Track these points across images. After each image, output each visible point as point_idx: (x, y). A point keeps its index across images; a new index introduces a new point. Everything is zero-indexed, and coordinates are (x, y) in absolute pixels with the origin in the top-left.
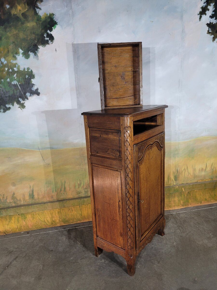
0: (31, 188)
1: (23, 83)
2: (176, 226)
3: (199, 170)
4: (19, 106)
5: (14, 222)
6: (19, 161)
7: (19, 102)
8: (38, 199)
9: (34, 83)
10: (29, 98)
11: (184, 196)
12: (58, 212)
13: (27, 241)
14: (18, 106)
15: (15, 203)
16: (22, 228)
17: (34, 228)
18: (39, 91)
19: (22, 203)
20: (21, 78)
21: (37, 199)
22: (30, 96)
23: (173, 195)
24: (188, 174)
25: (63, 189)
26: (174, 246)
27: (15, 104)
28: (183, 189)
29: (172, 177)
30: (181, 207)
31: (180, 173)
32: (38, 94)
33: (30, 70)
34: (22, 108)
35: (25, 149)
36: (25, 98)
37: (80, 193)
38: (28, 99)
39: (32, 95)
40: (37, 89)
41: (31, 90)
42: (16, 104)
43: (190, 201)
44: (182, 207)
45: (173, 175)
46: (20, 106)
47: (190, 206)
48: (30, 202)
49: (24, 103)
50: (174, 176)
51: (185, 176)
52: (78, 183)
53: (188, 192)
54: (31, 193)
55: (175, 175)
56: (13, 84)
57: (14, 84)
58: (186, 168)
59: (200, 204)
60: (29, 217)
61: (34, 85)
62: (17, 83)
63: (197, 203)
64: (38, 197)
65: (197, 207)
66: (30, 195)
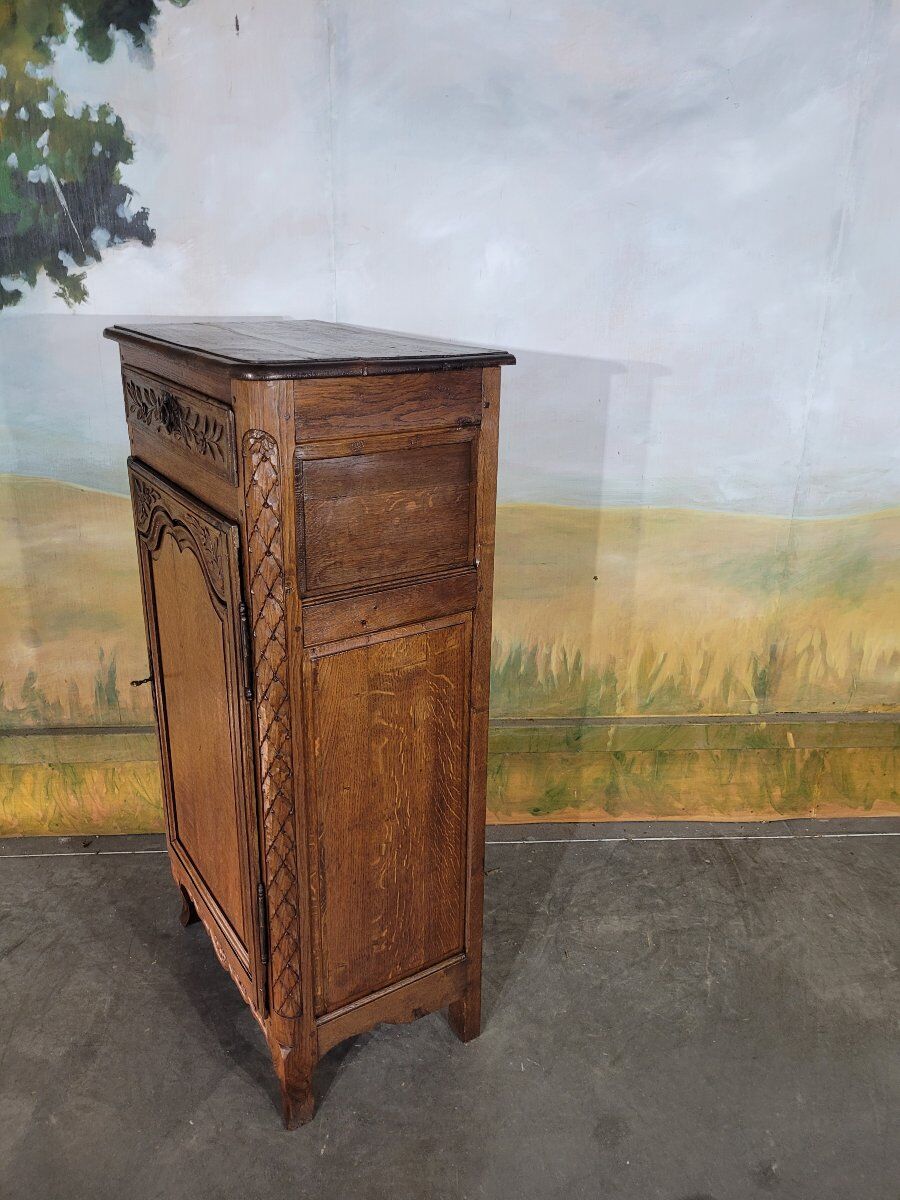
0: (107, 662)
1: (81, 180)
2: (730, 899)
3: (881, 660)
4: (61, 291)
5: (33, 795)
6: (57, 540)
7: (57, 272)
8: (134, 709)
9: (131, 186)
10: (103, 252)
11: (793, 767)
13: (76, 879)
14: (56, 287)
15: (35, 714)
16: (65, 820)
17: (116, 828)
18: (151, 224)
19: (66, 718)
20: (69, 153)
21: (130, 707)
22: (111, 244)
23: (740, 760)
24: (821, 672)
26: (704, 994)
27: (42, 276)
28: (790, 736)
29: (746, 680)
30: (770, 813)
31: (785, 664)
32: (147, 238)
33: (111, 120)
34: (71, 300)
35: (81, 487)
36: (85, 252)
38: (98, 258)
39: (116, 240)
40: (143, 215)
41: (115, 216)
42: (48, 279)
43: (817, 792)
44: (777, 817)
45: (751, 670)
46: (64, 291)
47: (813, 815)
48: (102, 717)
49: (83, 276)
50: (755, 672)
51: (805, 678)
53: (814, 754)
54: (105, 681)
55: (760, 669)
56: (35, 181)
57: (40, 181)
58: (816, 643)
59: (860, 813)
60: (94, 778)
61: (131, 193)
62: (49, 179)
63: (851, 807)
64: (134, 703)
65: (847, 825)
66: (100, 688)
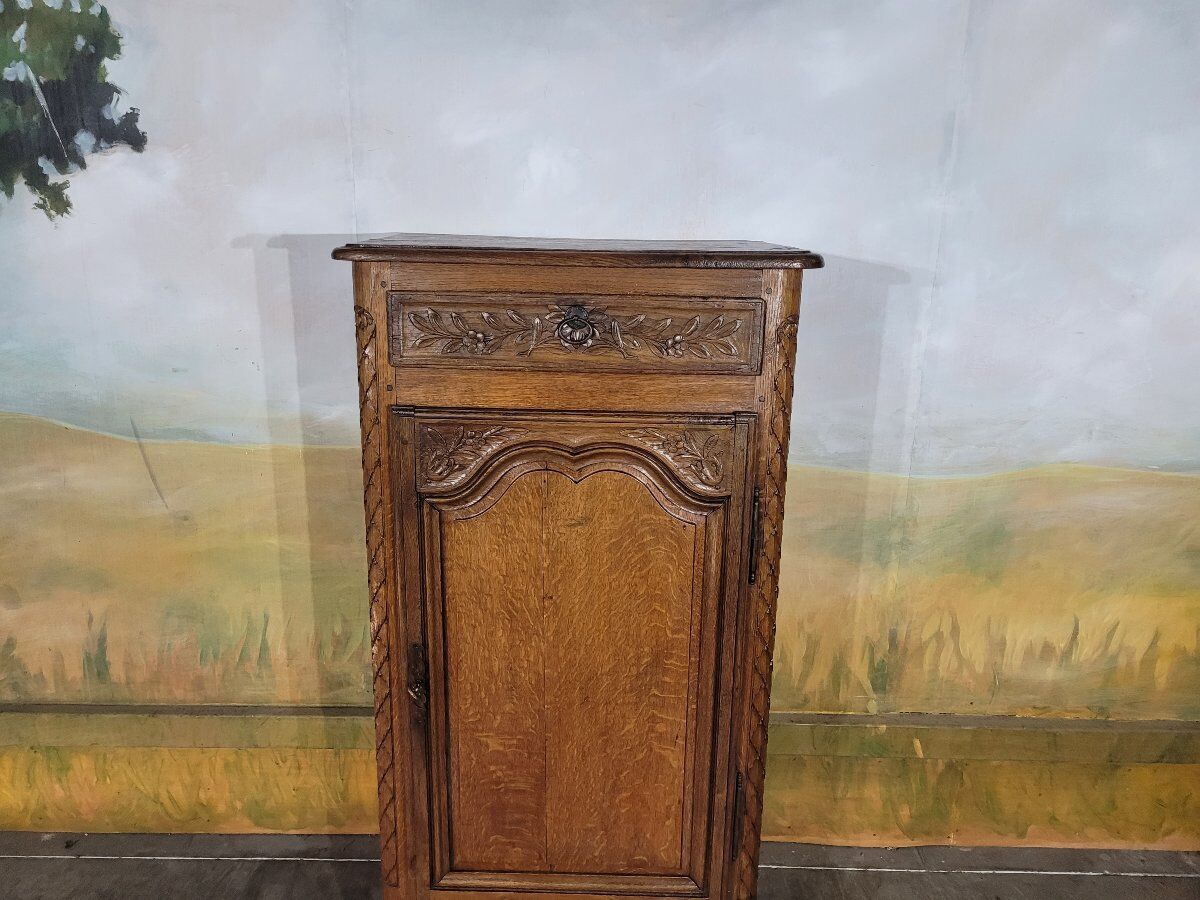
0: (96, 628)
1: (63, 78)
3: (1029, 652)
4: (41, 202)
5: (12, 782)
6: (39, 485)
7: (37, 181)
8: (128, 683)
9: (118, 84)
10: (89, 158)
11: (923, 780)
12: (227, 765)
14: (36, 198)
15: (15, 687)
16: (49, 814)
17: (107, 824)
18: (141, 126)
19: (50, 693)
20: (49, 48)
21: (123, 681)
22: (96, 149)
23: (857, 769)
24: (955, 664)
25: (255, 655)
27: (20, 185)
28: (917, 743)
29: (859, 669)
30: (897, 837)
31: (909, 652)
32: (137, 141)
33: (95, 11)
34: (53, 212)
35: (64, 424)
36: (68, 159)
37: (340, 685)
38: (83, 165)
39: (103, 145)
40: (132, 117)
41: (100, 118)
42: (26, 188)
43: (956, 814)
44: (906, 843)
45: (866, 661)
46: (45, 202)
47: (952, 842)
48: (90, 692)
49: (65, 185)
50: (872, 661)
51: (935, 670)
52: (334, 634)
53: (950, 766)
54: (94, 650)
55: (878, 657)
56: (12, 79)
57: (17, 79)
58: (946, 630)
59: (1010, 841)
60: (82, 765)
61: (119, 92)
62: (27, 77)
63: (999, 833)
64: (128, 678)
65: (995, 857)
66: (88, 659)
